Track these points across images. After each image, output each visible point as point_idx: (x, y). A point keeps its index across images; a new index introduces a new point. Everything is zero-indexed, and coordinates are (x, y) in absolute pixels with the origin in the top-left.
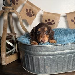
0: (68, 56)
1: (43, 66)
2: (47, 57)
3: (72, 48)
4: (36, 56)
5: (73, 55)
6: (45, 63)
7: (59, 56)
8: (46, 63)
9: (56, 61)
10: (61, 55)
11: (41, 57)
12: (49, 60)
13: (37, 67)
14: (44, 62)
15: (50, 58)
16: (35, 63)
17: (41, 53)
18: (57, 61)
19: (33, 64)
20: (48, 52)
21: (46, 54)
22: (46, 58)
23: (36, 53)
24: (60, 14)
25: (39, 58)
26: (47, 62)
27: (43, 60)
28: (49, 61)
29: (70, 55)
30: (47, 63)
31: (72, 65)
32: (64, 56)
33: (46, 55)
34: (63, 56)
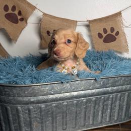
0: (75, 102)
1: (27, 123)
2: (34, 105)
3: (82, 88)
4: (12, 105)
5: (84, 100)
6: (30, 118)
7: (58, 102)
8: (32, 116)
9: (52, 113)
10: (61, 102)
11: (21, 107)
12: (39, 110)
13: (16, 125)
14: (29, 114)
15: (40, 108)
16: (11, 119)
17: (21, 98)
18: (54, 113)
19: (8, 120)
20: (35, 96)
21: (32, 100)
22: (31, 107)
23: (11, 99)
24: (77, 21)
25: (19, 108)
26: (36, 115)
27: (27, 111)
28: (39, 114)
29: (79, 101)
30: (36, 117)
31: (85, 119)
32: (67, 102)
33: (33, 103)
34: (65, 103)
